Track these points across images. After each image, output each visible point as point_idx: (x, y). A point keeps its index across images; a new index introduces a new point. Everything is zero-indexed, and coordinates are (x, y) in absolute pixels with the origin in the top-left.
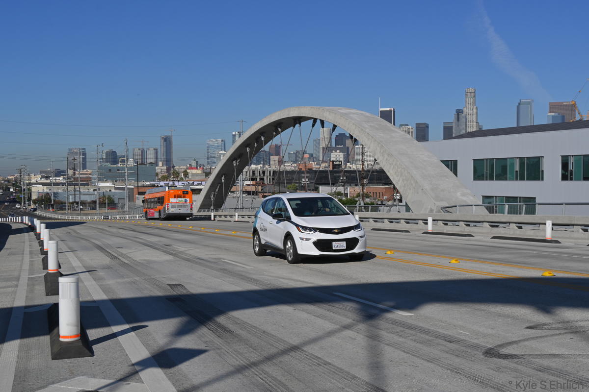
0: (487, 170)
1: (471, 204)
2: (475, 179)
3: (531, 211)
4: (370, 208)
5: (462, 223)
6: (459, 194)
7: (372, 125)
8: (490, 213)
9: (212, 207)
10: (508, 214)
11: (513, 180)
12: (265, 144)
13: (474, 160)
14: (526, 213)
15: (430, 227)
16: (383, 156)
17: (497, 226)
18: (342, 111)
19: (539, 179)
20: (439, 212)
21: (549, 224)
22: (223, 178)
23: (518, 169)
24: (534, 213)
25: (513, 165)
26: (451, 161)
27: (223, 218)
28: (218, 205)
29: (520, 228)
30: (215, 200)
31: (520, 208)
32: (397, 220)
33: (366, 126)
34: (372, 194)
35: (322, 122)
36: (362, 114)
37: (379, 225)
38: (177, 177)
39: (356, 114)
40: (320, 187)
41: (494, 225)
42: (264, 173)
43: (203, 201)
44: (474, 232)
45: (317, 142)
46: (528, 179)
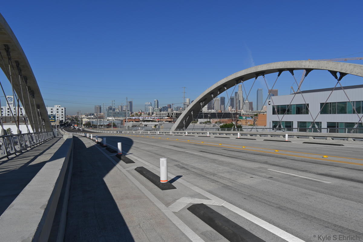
0: (330, 108)
9: (184, 128)
13: (321, 103)
22: (192, 112)
43: (179, 125)
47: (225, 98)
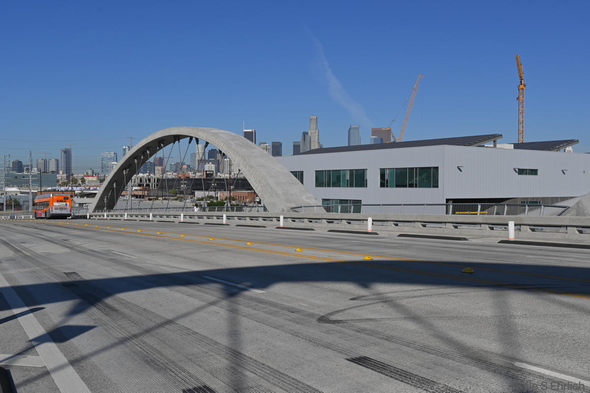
0: (325, 179)
1: (313, 205)
2: (317, 186)
3: (357, 210)
4: (235, 208)
5: (306, 220)
6: (304, 197)
7: (237, 142)
8: (327, 212)
9: (105, 209)
10: (341, 212)
11: (345, 187)
12: (150, 157)
13: (316, 171)
14: (354, 212)
15: (282, 224)
16: (245, 167)
17: (332, 222)
18: (213, 131)
19: (364, 187)
20: (289, 211)
21: (370, 220)
22: (115, 184)
23: (348, 179)
24: (360, 212)
25: (345, 175)
26: (299, 171)
27: (114, 217)
28: (111, 206)
29: (350, 223)
30: (108, 203)
31: (350, 208)
32: (257, 218)
33: (232, 143)
34: (237, 197)
35: (197, 140)
36: (229, 134)
37: (242, 222)
38: (75, 183)
39: (225, 134)
40: (197, 193)
41: (330, 221)
42: (149, 180)
43: (97, 203)
44: (314, 227)
45: (193, 155)
46: (356, 186)
47: (281, 145)
